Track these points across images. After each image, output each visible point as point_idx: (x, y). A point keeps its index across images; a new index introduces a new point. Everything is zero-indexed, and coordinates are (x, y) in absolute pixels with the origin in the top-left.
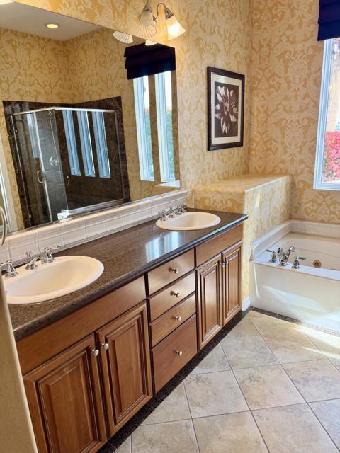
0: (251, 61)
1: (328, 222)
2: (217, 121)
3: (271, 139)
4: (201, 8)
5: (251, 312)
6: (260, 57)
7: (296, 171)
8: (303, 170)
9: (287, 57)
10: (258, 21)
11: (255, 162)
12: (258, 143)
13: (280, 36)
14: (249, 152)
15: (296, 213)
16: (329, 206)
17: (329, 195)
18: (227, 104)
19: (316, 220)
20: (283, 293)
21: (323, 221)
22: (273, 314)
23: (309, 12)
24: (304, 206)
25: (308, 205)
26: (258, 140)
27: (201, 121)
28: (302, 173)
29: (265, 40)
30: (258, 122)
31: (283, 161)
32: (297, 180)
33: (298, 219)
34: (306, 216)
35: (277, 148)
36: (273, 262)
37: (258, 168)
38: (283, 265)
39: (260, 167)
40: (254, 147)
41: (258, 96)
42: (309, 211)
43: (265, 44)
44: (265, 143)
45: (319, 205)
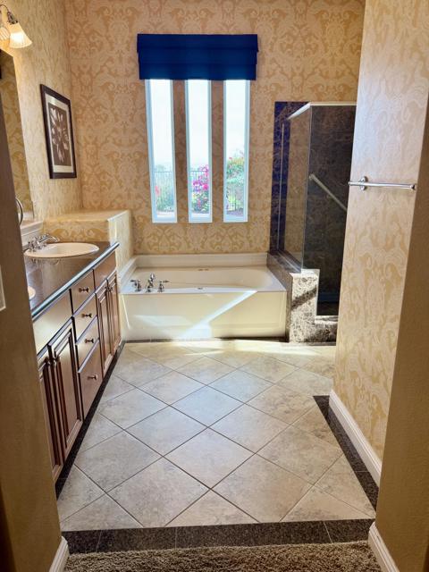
0: (72, 86)
1: (169, 254)
2: (54, 146)
3: (104, 172)
4: (29, 19)
5: (126, 345)
6: (82, 84)
7: (135, 206)
8: (140, 204)
9: (111, 89)
10: (74, 44)
11: (90, 197)
12: (89, 176)
13: (101, 67)
14: (81, 186)
15: (139, 247)
16: (168, 238)
17: (166, 228)
18: (59, 130)
19: (158, 253)
20: (153, 317)
21: (165, 253)
22: (148, 341)
23: (128, 49)
24: (146, 240)
25: (150, 239)
26: (89, 172)
27: (41, 144)
28: (140, 207)
29: (85, 66)
30: (88, 154)
31: (120, 196)
32: (137, 214)
33: (142, 254)
34: (149, 250)
35: (112, 182)
36: (139, 290)
37: (93, 204)
38: (149, 291)
39: (96, 202)
40: (86, 180)
41: (83, 125)
42: (151, 244)
43: (85, 70)
44: (98, 176)
45: (160, 238)
